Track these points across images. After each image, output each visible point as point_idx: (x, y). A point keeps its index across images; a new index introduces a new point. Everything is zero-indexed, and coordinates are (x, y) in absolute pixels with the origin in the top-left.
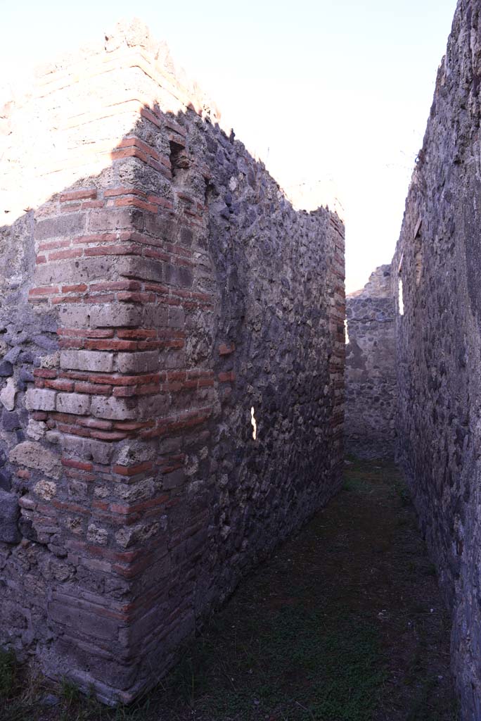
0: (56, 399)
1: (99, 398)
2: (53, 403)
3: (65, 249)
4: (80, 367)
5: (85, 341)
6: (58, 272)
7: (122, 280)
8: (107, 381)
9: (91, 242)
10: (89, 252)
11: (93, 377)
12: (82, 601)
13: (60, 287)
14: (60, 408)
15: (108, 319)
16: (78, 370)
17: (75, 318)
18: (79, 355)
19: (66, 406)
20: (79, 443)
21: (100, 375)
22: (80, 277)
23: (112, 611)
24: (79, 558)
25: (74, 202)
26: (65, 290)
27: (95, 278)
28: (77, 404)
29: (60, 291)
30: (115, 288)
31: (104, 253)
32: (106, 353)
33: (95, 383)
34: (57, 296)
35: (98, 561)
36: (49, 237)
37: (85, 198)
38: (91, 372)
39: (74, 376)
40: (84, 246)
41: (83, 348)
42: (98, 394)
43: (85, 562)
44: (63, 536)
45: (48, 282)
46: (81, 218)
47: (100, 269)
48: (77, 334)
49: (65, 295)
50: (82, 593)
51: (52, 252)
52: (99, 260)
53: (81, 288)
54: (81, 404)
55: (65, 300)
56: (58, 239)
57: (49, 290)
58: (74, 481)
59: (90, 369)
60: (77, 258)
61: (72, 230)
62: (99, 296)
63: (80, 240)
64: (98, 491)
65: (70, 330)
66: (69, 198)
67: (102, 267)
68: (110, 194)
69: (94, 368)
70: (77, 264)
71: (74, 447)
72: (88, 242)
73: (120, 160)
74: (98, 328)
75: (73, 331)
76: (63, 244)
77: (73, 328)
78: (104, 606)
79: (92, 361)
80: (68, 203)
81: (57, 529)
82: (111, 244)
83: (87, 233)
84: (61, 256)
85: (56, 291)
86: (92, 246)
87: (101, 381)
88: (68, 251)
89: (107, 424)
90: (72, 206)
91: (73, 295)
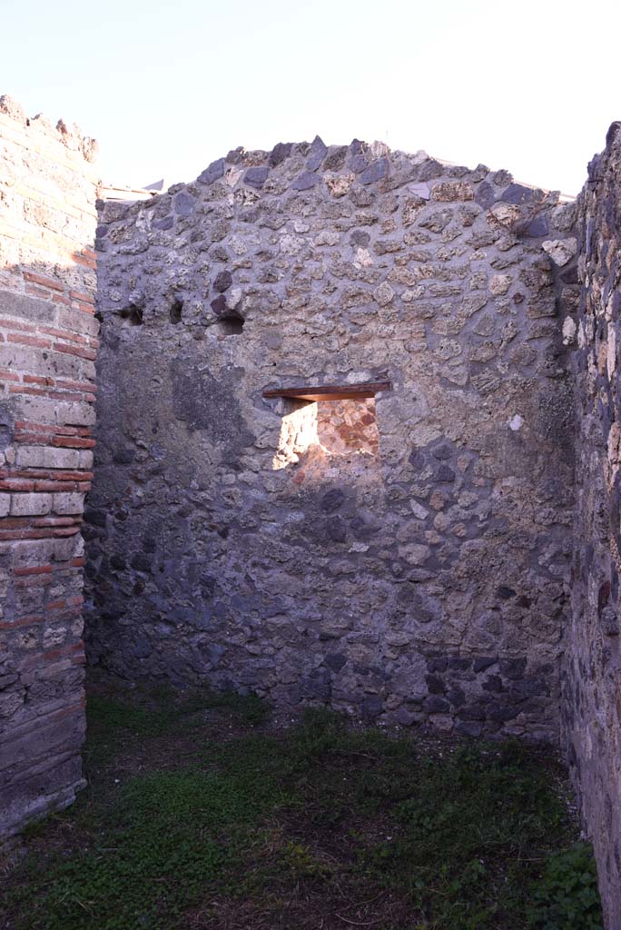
0: (11, 501)
1: (63, 494)
2: (8, 507)
3: (31, 334)
4: (46, 465)
5: (54, 437)
6: (20, 358)
7: (88, 383)
8: (72, 477)
9: (61, 337)
10: (57, 346)
11: (59, 474)
12: (39, 719)
13: (21, 374)
14: (17, 511)
15: (77, 418)
16: (42, 468)
17: (42, 412)
18: (46, 451)
19: (28, 507)
20: (39, 546)
21: (65, 472)
22: (47, 371)
23: (71, 707)
24: (36, 673)
25: (43, 288)
26: (27, 379)
27: (63, 374)
28: (41, 503)
29: (21, 380)
30: (83, 389)
31: (75, 352)
32: (74, 450)
33: (62, 480)
34: (16, 384)
35: (57, 664)
36: (8, 313)
37: (57, 289)
38: (57, 469)
39: (35, 474)
40: (54, 340)
41: (50, 445)
42: (63, 491)
43: (42, 673)
44: (15, 658)
45: (6, 365)
46: (51, 309)
47: (70, 368)
48: (44, 429)
49: (27, 385)
50: (38, 711)
51: (11, 332)
52: (69, 358)
53: (47, 382)
54: (46, 503)
55: (28, 391)
56: (21, 320)
57: (6, 375)
58: (30, 590)
59: (56, 466)
60: (46, 349)
61: (40, 317)
62: (66, 393)
63: (48, 331)
64: (53, 591)
65: (36, 425)
66: (38, 280)
67: (73, 367)
68: (77, 296)
69: (61, 466)
70: (45, 356)
71: (34, 551)
72: (58, 337)
73: (83, 267)
74: (67, 425)
75: (40, 426)
76: (27, 328)
77: (39, 423)
78: (61, 707)
79: (59, 458)
80: (37, 286)
81: (8, 654)
82: (82, 346)
83: (56, 327)
84: (26, 341)
85: (17, 379)
86: (62, 341)
87: (68, 477)
88: (33, 338)
89: (71, 520)
90: (40, 291)
91: (38, 387)
